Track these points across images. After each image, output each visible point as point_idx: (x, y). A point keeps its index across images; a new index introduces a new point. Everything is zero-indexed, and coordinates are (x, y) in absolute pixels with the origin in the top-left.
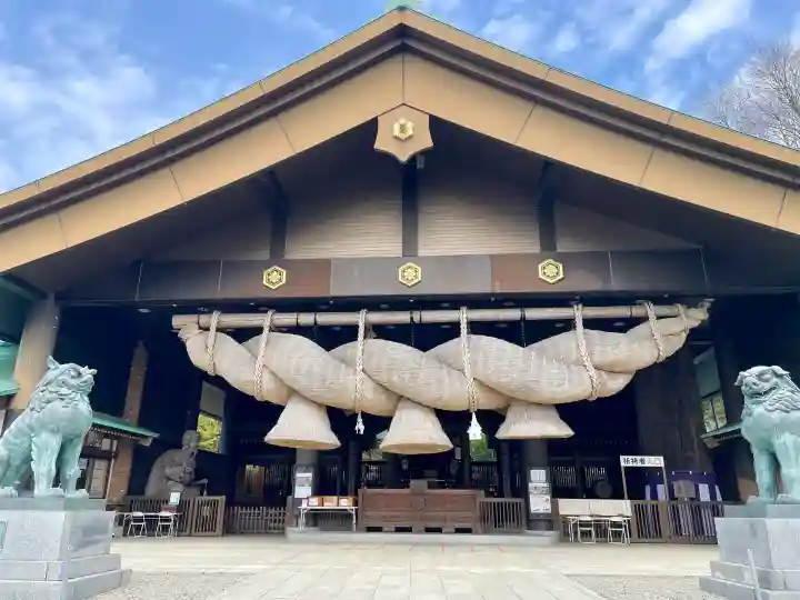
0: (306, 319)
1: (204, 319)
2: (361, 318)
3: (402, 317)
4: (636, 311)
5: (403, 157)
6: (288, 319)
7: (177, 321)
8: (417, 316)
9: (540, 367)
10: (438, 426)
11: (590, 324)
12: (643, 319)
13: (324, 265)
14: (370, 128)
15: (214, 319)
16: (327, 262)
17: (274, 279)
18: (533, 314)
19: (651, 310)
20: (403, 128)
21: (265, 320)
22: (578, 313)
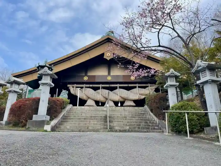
0: (91, 86)
1: (73, 85)
2: (101, 86)
3: (108, 86)
4: (147, 85)
5: (108, 59)
6: (88, 86)
7: (68, 86)
8: (110, 85)
9: (130, 94)
10: (113, 104)
11: (139, 87)
12: (148, 87)
13: (94, 76)
14: (103, 54)
15: (75, 85)
16: (95, 76)
17: (86, 78)
18: (130, 85)
19: (149, 85)
20: (108, 55)
21: (84, 86)
22: (137, 85)
